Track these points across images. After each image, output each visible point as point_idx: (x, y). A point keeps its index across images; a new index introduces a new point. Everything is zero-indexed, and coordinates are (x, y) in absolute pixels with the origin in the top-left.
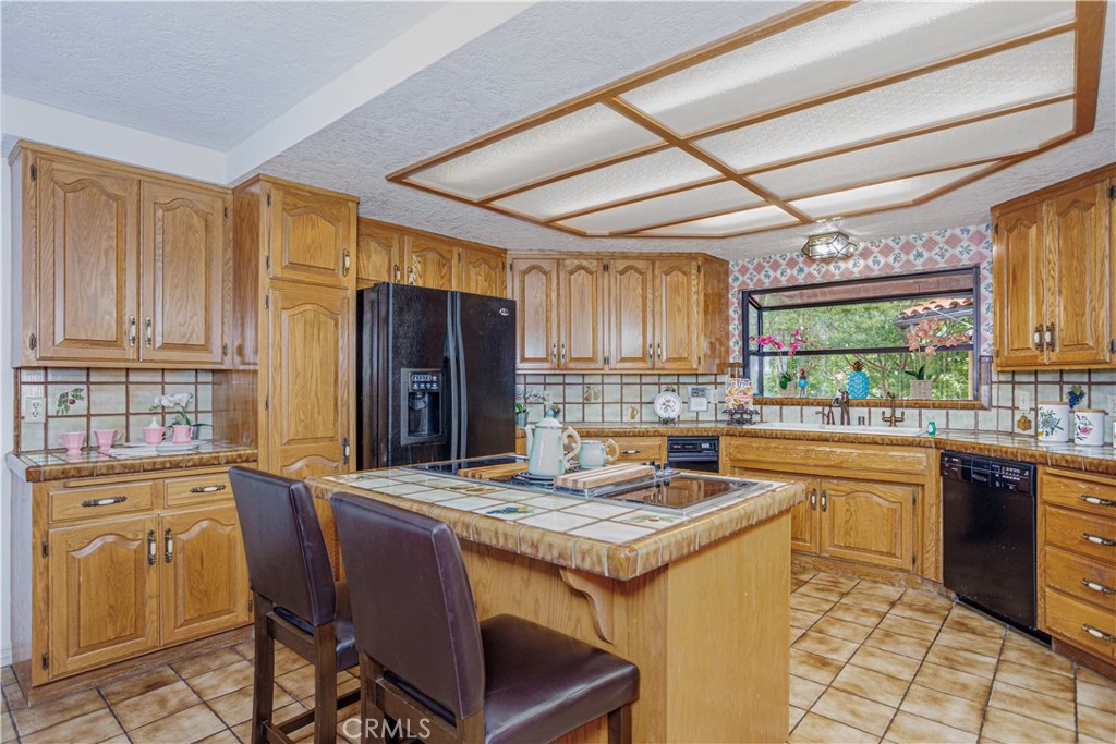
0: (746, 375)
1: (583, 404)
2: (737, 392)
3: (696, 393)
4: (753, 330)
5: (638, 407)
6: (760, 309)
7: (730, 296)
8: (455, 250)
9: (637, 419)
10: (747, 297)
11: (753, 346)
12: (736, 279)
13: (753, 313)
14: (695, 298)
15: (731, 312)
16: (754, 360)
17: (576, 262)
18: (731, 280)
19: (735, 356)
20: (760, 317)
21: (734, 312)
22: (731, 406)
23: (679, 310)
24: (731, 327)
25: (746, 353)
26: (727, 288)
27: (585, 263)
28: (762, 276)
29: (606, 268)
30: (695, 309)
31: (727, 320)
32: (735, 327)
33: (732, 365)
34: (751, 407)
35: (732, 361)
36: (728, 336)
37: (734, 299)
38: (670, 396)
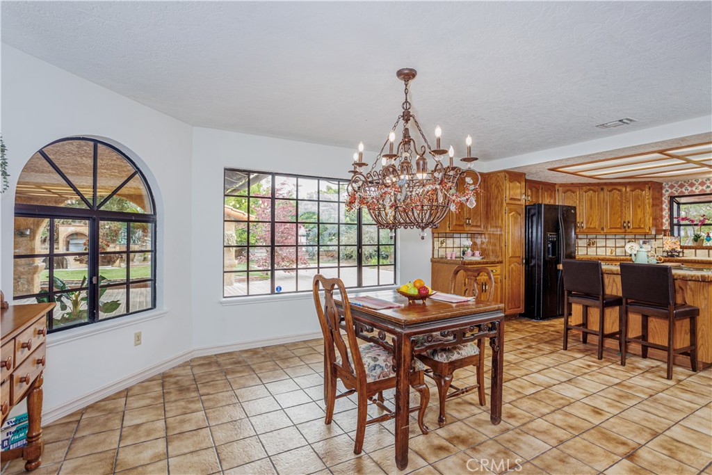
0: (672, 235)
1: (587, 247)
2: (669, 243)
3: (644, 243)
4: (675, 214)
5: (614, 249)
6: (679, 204)
7: (663, 199)
8: (541, 186)
9: (614, 254)
10: (672, 199)
11: (675, 221)
12: (667, 191)
13: (675, 206)
14: (647, 201)
15: (664, 206)
16: (676, 228)
17: (588, 188)
18: (664, 191)
19: (666, 226)
20: (679, 208)
21: (665, 206)
22: (667, 248)
23: (639, 207)
24: (664, 213)
25: (672, 225)
26: (662, 195)
27: (592, 188)
28: (683, 190)
29: (602, 189)
30: (648, 206)
31: (662, 210)
32: (666, 213)
33: (665, 231)
34: (679, 250)
35: (664, 228)
36: (662, 217)
37: (666, 200)
38: (631, 244)
